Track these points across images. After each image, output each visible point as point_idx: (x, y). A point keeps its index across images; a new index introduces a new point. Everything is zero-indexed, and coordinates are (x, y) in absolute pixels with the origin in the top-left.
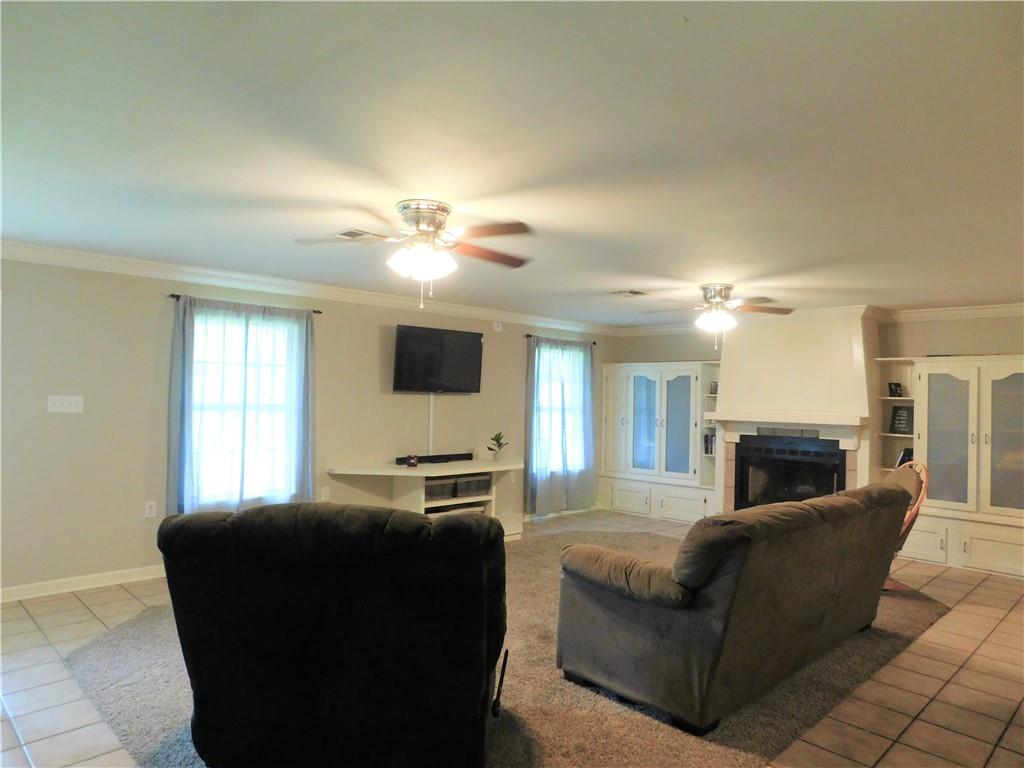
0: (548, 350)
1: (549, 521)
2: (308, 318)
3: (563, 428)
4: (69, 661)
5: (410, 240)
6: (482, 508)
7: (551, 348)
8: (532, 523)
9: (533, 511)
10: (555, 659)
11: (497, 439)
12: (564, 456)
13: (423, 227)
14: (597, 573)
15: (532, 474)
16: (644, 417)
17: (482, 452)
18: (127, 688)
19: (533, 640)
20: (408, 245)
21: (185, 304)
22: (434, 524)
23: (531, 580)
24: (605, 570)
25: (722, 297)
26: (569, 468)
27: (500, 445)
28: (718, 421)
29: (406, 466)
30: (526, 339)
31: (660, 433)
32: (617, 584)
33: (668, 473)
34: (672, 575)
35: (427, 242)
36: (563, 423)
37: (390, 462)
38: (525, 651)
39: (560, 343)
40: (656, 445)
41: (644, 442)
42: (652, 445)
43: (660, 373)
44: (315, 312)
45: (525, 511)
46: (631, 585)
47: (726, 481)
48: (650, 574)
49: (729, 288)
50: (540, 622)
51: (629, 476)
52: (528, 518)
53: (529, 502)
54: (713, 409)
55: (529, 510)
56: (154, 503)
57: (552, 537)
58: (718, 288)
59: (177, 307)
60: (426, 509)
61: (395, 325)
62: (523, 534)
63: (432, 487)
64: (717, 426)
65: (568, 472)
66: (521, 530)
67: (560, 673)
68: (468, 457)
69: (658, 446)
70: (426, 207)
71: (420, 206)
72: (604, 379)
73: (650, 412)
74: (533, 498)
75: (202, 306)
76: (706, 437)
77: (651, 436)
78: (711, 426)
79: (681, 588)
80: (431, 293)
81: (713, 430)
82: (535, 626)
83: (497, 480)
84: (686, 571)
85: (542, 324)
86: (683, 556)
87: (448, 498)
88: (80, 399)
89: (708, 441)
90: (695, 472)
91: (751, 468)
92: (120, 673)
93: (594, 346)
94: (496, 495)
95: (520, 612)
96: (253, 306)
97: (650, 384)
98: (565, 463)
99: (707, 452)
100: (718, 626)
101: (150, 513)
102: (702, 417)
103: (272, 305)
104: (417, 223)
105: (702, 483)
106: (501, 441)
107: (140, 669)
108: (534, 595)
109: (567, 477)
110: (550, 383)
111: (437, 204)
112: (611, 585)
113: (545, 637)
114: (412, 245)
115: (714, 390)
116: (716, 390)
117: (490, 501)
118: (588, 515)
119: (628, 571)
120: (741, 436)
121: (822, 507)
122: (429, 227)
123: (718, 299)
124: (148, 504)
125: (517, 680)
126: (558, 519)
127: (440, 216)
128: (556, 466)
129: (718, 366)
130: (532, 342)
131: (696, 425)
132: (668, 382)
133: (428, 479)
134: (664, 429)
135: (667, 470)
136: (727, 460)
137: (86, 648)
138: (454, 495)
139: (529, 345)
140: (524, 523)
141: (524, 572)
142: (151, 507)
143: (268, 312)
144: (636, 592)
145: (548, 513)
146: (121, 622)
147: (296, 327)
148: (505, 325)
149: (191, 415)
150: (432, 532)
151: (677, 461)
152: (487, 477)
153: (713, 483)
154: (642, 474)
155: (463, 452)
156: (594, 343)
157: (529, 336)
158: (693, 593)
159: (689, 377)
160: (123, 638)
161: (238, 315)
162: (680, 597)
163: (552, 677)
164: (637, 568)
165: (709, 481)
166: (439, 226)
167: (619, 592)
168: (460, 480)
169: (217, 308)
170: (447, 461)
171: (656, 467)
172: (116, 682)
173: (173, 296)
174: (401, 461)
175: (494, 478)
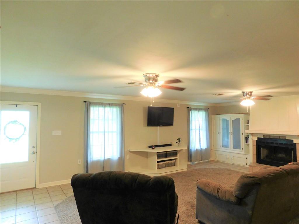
0: (194, 111)
1: (196, 164)
2: (122, 106)
3: (200, 135)
4: (56, 208)
5: (147, 86)
6: (175, 161)
7: (195, 111)
8: (190, 165)
9: (191, 161)
10: (195, 214)
11: (179, 140)
12: (200, 144)
13: (151, 81)
14: (208, 190)
15: (190, 149)
16: (225, 131)
17: (174, 144)
18: (69, 218)
19: (189, 207)
20: (146, 87)
21: (88, 104)
22: (152, 180)
23: (189, 185)
24: (210, 190)
25: (249, 95)
26: (202, 148)
27: (180, 141)
28: (250, 133)
29: (151, 148)
30: (187, 109)
31: (231, 136)
32: (214, 194)
33: (234, 149)
34: (233, 193)
35: (152, 86)
36: (200, 134)
37: (147, 147)
38: (186, 211)
39: (198, 109)
40: (230, 140)
41: (226, 139)
42: (228, 140)
43: (230, 118)
44: (124, 104)
45: (188, 161)
46: (219, 195)
47: (253, 152)
48: (226, 192)
49: (251, 92)
50: (191, 201)
51: (221, 150)
52: (189, 163)
53: (189, 158)
54: (248, 129)
55: (189, 161)
56: (80, 160)
57: (196, 170)
58: (248, 92)
59: (86, 104)
60: (157, 161)
61: (147, 106)
62: (187, 169)
63: (159, 155)
64: (250, 135)
65: (201, 149)
66: (187, 168)
67: (197, 220)
68: (170, 145)
69: (230, 141)
70: (152, 75)
71: (150, 75)
72: (212, 120)
73: (227, 129)
74: (191, 157)
75: (92, 104)
76: (246, 138)
77: (228, 138)
78: (248, 134)
79: (236, 198)
80: (154, 101)
81: (248, 136)
82: (190, 202)
83: (179, 152)
84: (237, 192)
85: (192, 104)
86: (237, 187)
87: (164, 158)
88: (61, 131)
89: (247, 139)
90: (243, 149)
91: (262, 148)
92: (68, 213)
93: (208, 110)
94: (179, 157)
95: (185, 197)
96: (107, 103)
97: (227, 121)
98: (200, 146)
99: (246, 143)
100: (250, 213)
101: (79, 163)
102: (244, 131)
103: (112, 103)
104: (149, 80)
105: (245, 153)
106: (180, 140)
107: (74, 211)
108: (190, 191)
109: (201, 150)
110: (195, 121)
111: (155, 74)
112: (213, 194)
113: (192, 206)
114: (148, 87)
115: (248, 123)
116: (249, 123)
117: (177, 159)
118: (209, 162)
119: (218, 190)
120: (258, 138)
121: (287, 170)
122: (152, 81)
123: (248, 96)
124: (79, 160)
125: (183, 222)
126: (199, 163)
127: (155, 78)
128: (198, 147)
129: (249, 115)
130: (189, 109)
131: (242, 134)
132: (233, 120)
133: (158, 152)
134: (232, 135)
135: (233, 148)
136: (253, 145)
137: (60, 203)
138: (166, 157)
139: (188, 110)
140: (188, 165)
141: (187, 182)
142: (80, 161)
143: (111, 105)
144: (221, 198)
145: (195, 162)
146: (70, 195)
147: (119, 109)
148: (181, 105)
149: (90, 134)
150: (151, 183)
151: (237, 145)
152: (176, 151)
153: (249, 153)
154: (225, 149)
155: (169, 143)
156: (209, 109)
157: (188, 108)
158: (240, 200)
159: (240, 119)
160: (70, 201)
161: (102, 106)
162: (236, 202)
163: (194, 222)
164: (221, 190)
165: (247, 152)
166: (156, 81)
167: (215, 197)
168: (167, 153)
169: (96, 104)
170: (164, 147)
171: (230, 147)
172: (67, 216)
173: (84, 102)
174: (150, 147)
175: (178, 152)
